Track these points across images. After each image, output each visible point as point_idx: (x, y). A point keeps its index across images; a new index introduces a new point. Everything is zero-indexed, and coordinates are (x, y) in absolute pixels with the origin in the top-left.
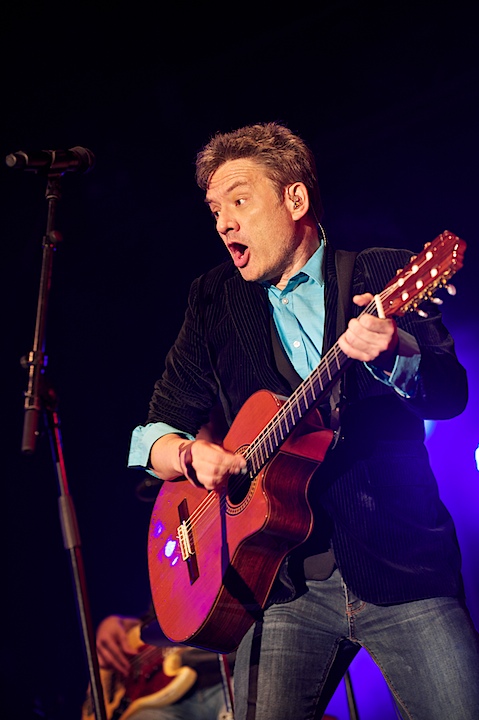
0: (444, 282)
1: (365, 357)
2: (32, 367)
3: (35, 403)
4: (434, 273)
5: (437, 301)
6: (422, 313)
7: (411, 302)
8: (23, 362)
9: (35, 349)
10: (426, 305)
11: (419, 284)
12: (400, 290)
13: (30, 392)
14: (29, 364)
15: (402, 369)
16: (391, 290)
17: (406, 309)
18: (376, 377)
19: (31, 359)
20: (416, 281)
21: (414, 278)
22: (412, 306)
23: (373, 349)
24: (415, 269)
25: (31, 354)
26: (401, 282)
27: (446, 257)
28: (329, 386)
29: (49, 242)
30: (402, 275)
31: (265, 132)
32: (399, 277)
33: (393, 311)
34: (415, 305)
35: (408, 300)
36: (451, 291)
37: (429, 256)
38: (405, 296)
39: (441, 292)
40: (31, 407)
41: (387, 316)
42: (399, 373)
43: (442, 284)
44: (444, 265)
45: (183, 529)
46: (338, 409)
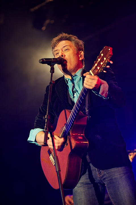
0: (109, 60)
1: (91, 88)
2: (46, 119)
3: (47, 129)
4: (105, 59)
5: (108, 66)
6: (105, 72)
7: (101, 69)
8: (44, 118)
9: (47, 114)
10: (105, 69)
11: (102, 63)
12: (96, 67)
13: (46, 126)
14: (45, 119)
15: (103, 90)
16: (94, 68)
17: (100, 71)
18: (96, 94)
19: (46, 117)
20: (100, 63)
21: (100, 62)
22: (101, 70)
23: (93, 85)
24: (99, 60)
25: (46, 116)
26: (96, 65)
27: (107, 53)
30: (96, 63)
32: (95, 64)
33: (96, 73)
34: (102, 70)
36: (111, 62)
37: (102, 55)
38: (98, 68)
39: (108, 64)
40: (46, 131)
41: (95, 75)
43: (108, 61)
44: (107, 55)
45: (51, 156)
46: (88, 110)
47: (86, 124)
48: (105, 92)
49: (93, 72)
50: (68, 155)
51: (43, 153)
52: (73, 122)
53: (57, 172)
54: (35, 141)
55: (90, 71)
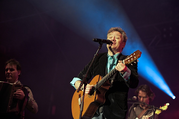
4: (135, 57)
5: (135, 62)
6: (132, 64)
12: (128, 59)
16: (126, 59)
21: (131, 58)
23: (121, 69)
24: (131, 56)
26: (128, 58)
28: (112, 76)
35: (129, 62)
37: (134, 54)
41: (125, 64)
42: (125, 76)
43: (136, 59)
45: (79, 99)
46: (113, 81)
47: (108, 89)
48: (127, 77)
49: (125, 62)
50: (90, 103)
51: (76, 94)
52: (101, 85)
53: (80, 111)
54: (74, 84)
55: (123, 60)
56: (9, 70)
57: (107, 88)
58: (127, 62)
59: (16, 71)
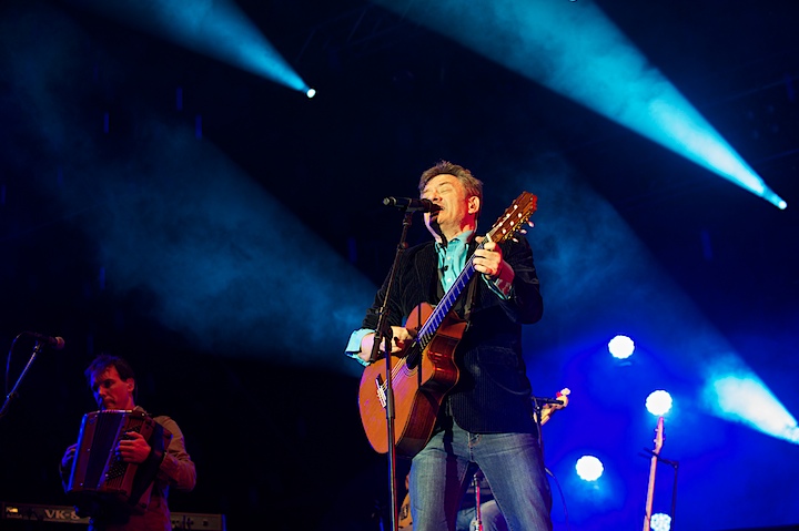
0: (527, 219)
4: (520, 215)
5: (523, 231)
6: (515, 240)
10: (516, 234)
11: (512, 223)
12: (501, 228)
16: (495, 229)
20: (510, 222)
21: (509, 220)
24: (508, 215)
26: (501, 224)
27: (526, 206)
29: (400, 248)
30: (501, 220)
31: (465, 174)
32: (499, 222)
35: (506, 233)
36: (531, 225)
37: (516, 207)
38: (504, 231)
39: (525, 226)
43: (525, 221)
44: (525, 210)
45: (381, 391)
46: (469, 311)
47: (460, 337)
53: (387, 418)
55: (488, 235)
56: (101, 388)
57: (457, 333)
58: (499, 236)
59: (119, 382)
